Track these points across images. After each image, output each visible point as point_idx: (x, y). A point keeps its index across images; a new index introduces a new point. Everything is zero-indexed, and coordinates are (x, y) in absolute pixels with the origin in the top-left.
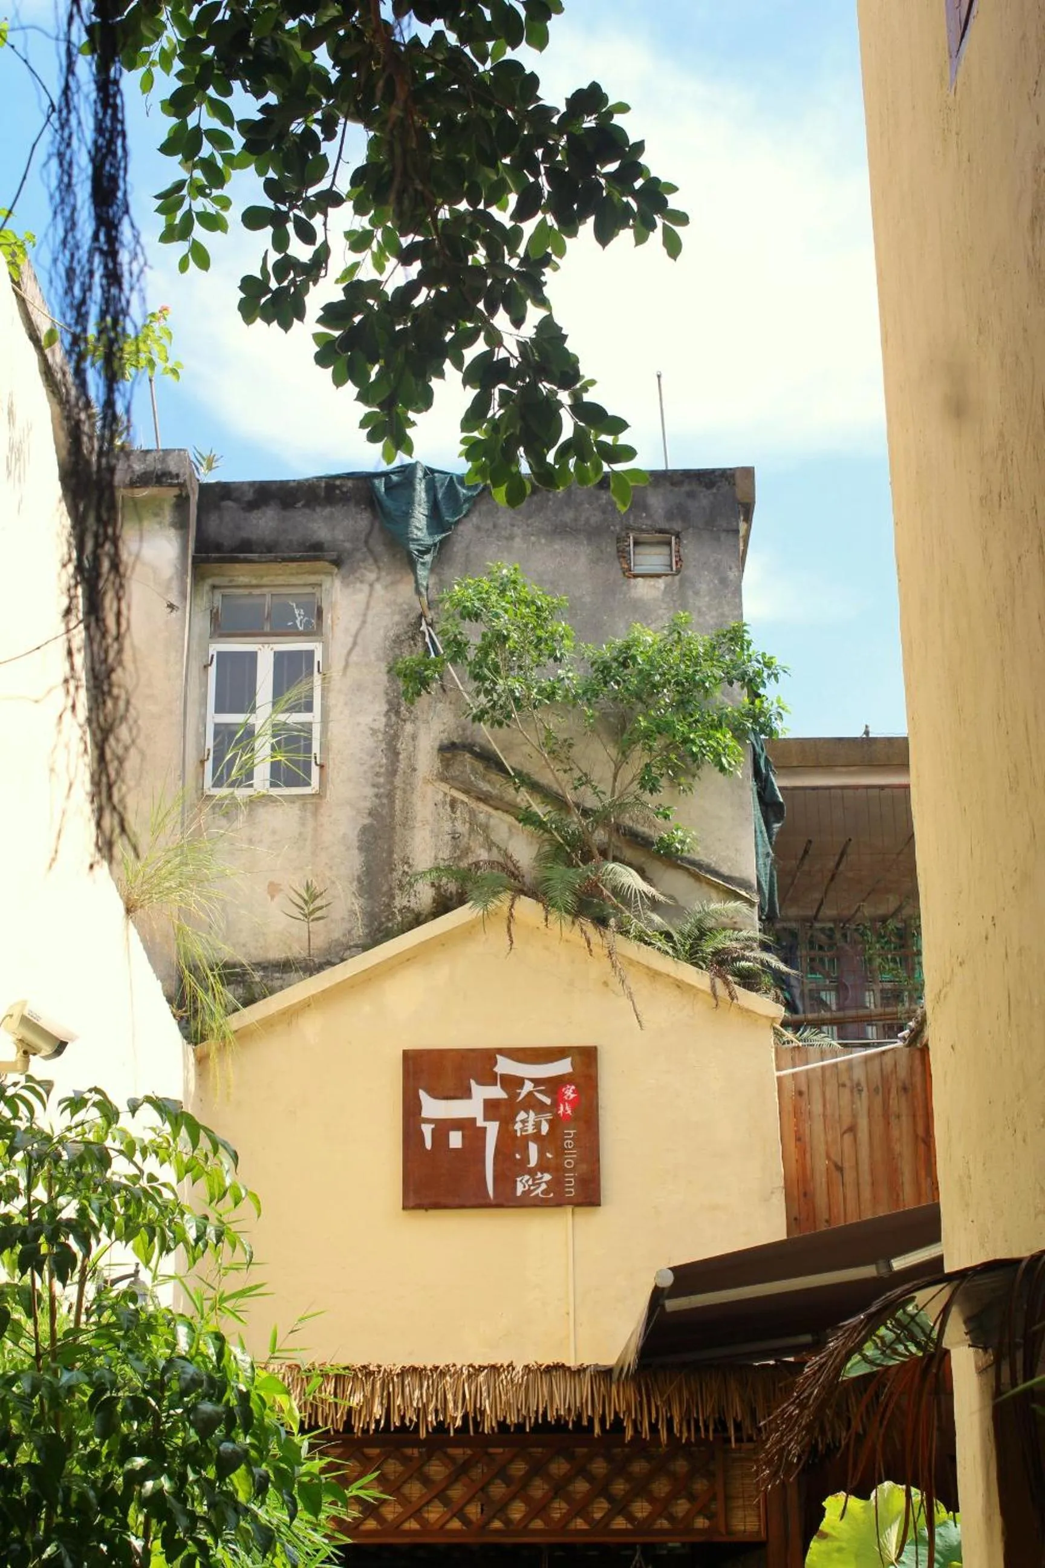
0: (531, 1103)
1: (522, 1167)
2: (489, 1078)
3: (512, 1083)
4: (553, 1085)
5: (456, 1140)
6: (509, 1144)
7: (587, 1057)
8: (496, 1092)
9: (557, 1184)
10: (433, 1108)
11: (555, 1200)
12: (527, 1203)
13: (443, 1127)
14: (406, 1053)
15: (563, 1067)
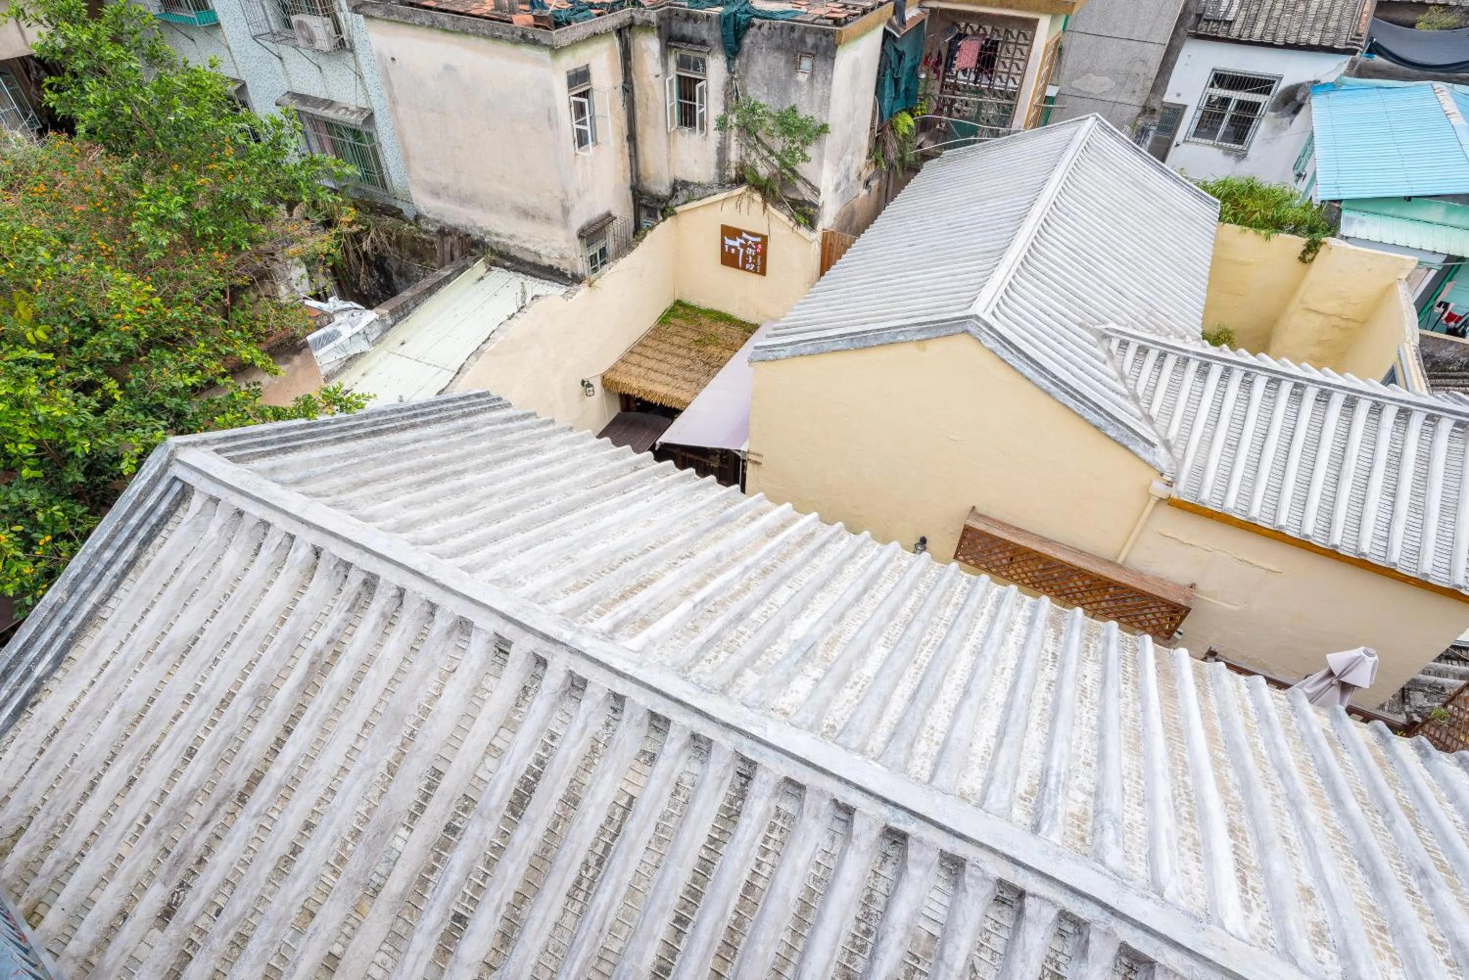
0: (750, 246)
1: (747, 262)
2: (741, 237)
3: (746, 240)
4: (756, 244)
5: (733, 251)
6: (745, 256)
7: (765, 239)
8: (743, 241)
9: (755, 268)
10: (729, 242)
11: (755, 271)
12: (748, 270)
13: (730, 247)
14: (722, 226)
15: (758, 240)
